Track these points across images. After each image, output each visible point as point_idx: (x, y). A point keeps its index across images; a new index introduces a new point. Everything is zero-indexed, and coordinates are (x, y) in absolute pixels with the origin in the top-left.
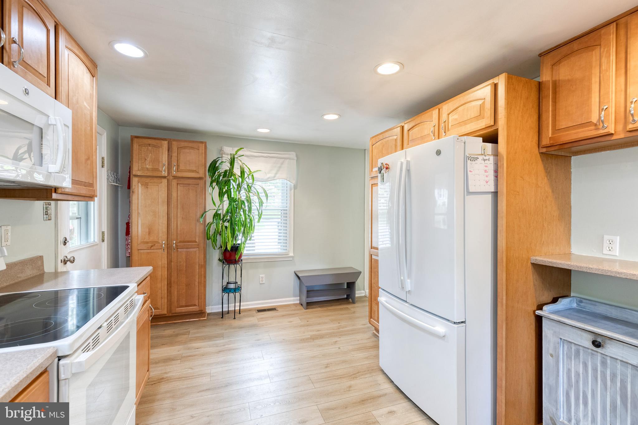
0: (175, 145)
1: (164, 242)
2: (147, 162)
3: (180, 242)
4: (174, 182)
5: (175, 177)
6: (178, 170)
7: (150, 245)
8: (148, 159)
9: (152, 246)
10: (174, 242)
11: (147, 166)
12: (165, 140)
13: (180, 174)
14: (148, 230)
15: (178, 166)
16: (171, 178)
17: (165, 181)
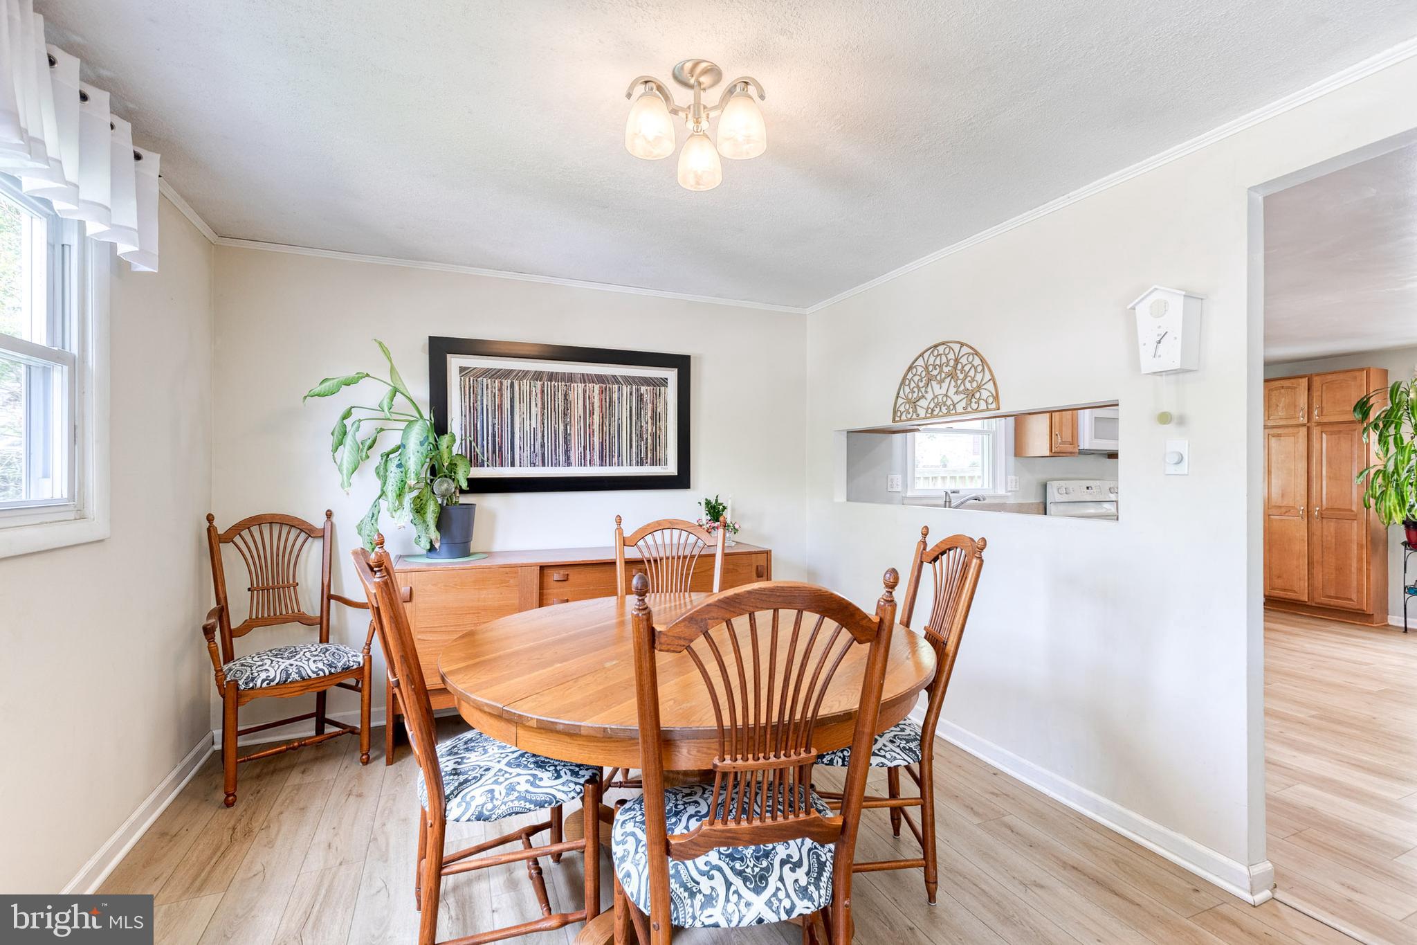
0: (1317, 381)
1: (1302, 508)
2: (1280, 409)
3: (1327, 509)
4: (1316, 432)
5: (1319, 424)
6: (1321, 414)
7: (1284, 510)
8: (1281, 405)
9: (1286, 512)
10: (1317, 509)
11: (1280, 414)
12: (1301, 377)
13: (1325, 420)
14: (1281, 492)
15: (1322, 408)
16: (1313, 424)
17: (1304, 430)
